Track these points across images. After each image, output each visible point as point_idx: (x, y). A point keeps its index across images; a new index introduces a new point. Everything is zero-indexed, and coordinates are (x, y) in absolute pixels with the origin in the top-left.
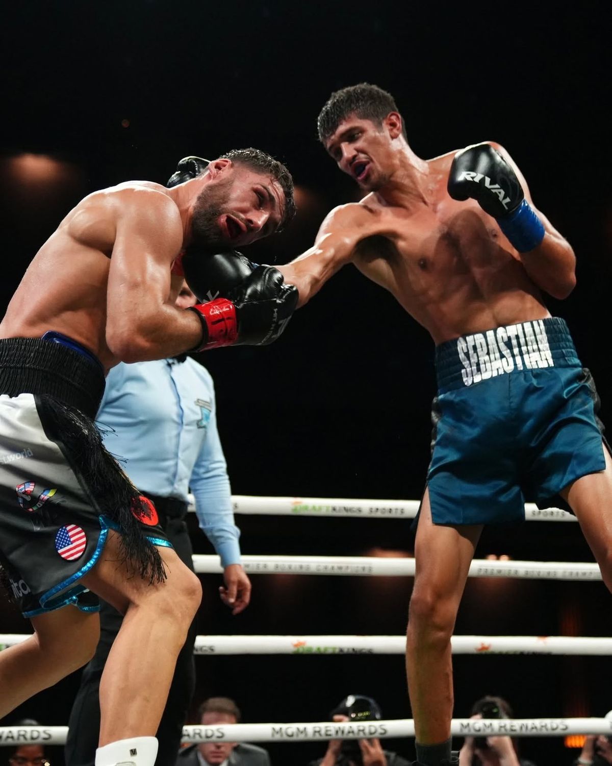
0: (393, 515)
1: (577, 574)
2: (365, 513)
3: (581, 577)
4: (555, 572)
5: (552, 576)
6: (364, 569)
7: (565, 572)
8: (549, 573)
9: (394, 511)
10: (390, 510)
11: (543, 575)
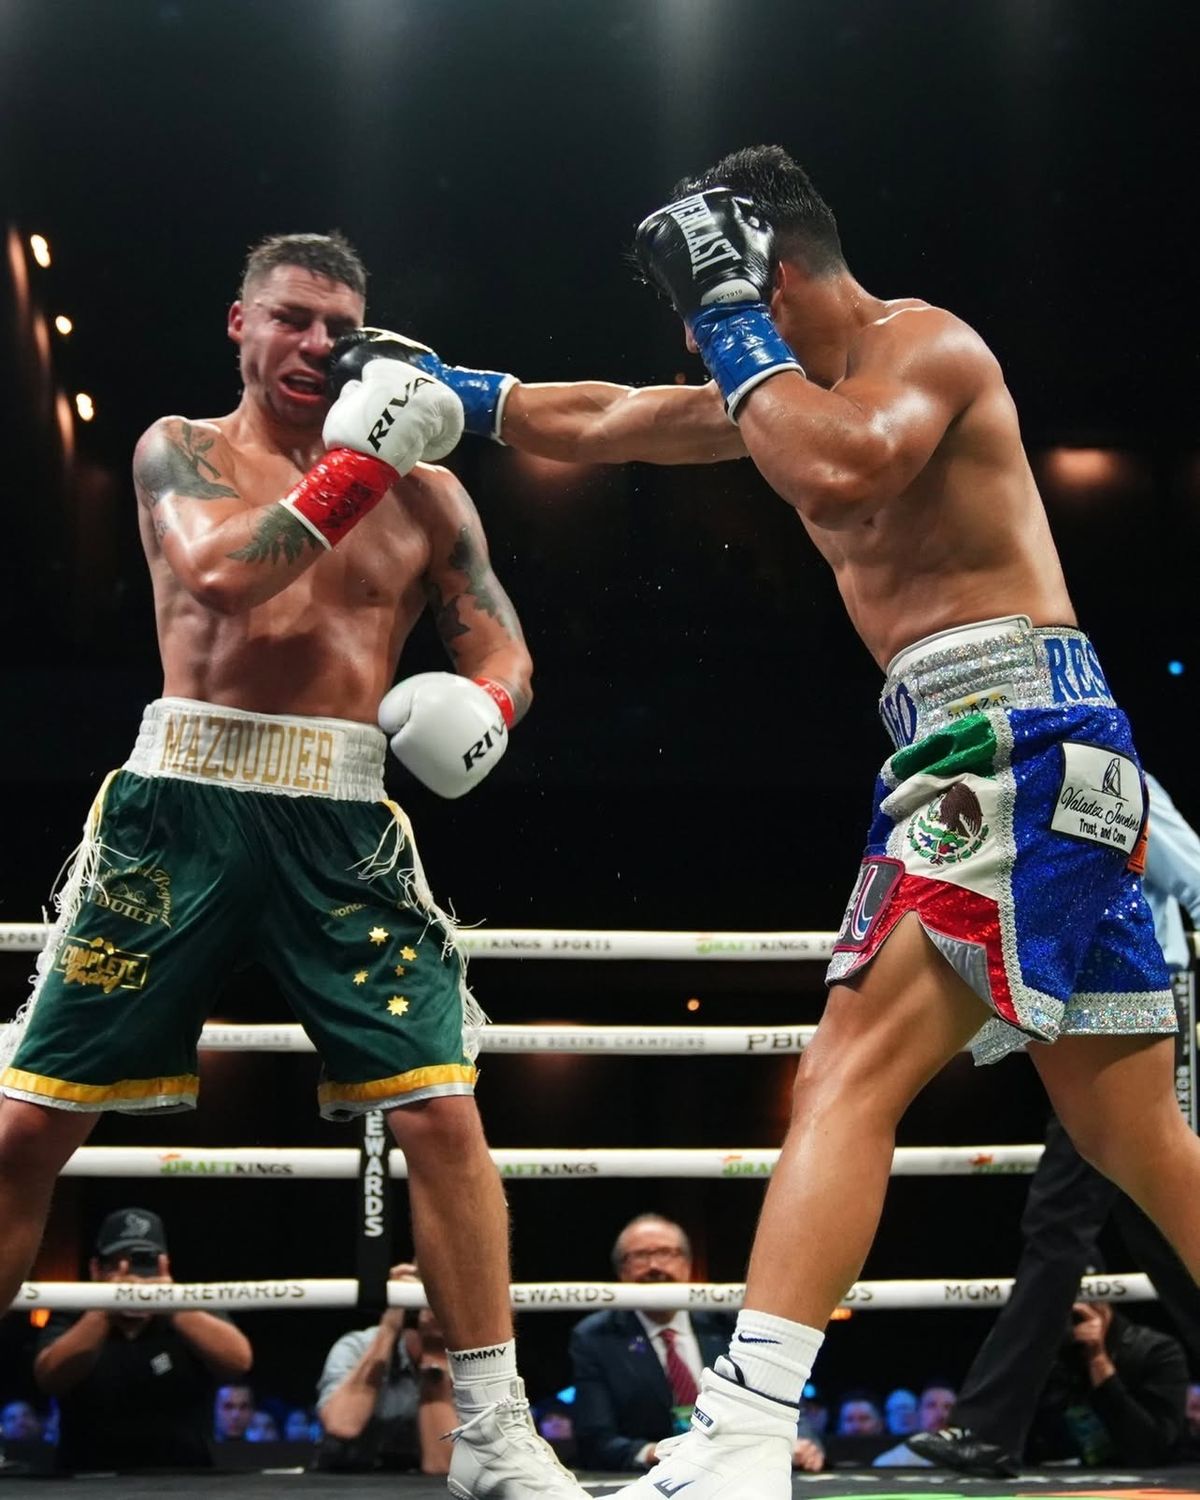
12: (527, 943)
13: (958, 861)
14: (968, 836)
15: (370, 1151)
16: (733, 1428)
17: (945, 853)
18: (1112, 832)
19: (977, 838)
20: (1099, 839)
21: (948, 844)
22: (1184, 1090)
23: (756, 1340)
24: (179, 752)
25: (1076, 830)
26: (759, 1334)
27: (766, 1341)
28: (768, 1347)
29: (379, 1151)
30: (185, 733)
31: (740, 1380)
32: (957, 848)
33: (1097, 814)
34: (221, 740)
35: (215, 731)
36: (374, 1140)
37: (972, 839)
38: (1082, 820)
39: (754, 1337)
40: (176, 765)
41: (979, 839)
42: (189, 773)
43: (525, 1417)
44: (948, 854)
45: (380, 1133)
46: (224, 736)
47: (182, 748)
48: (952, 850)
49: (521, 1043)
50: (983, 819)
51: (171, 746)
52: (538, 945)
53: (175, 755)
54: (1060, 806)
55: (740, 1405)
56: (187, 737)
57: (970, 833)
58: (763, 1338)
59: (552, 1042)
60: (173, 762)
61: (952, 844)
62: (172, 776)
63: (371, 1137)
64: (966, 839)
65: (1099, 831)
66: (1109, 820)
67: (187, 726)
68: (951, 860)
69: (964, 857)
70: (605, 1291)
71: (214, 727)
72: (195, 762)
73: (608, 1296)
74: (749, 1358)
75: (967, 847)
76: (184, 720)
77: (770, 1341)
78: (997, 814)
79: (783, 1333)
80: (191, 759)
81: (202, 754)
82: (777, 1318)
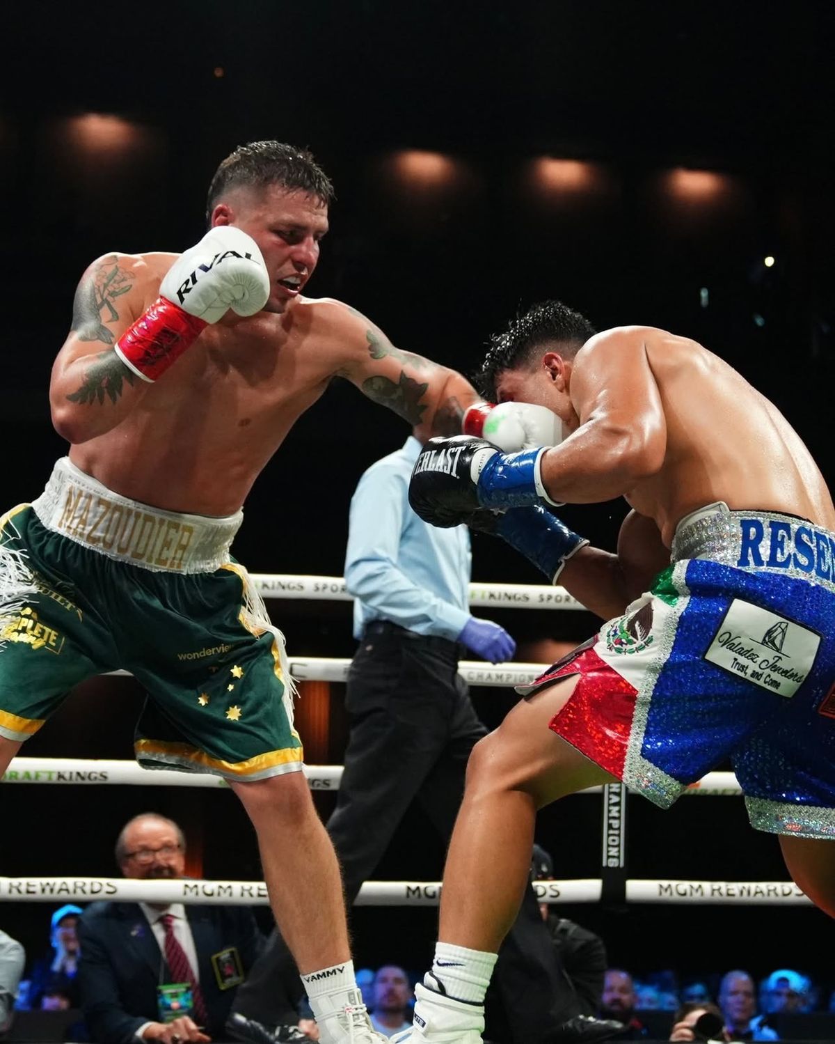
13: (623, 653)
14: (637, 639)
16: (439, 1027)
17: (616, 644)
18: (764, 676)
19: (643, 643)
20: (748, 677)
21: (621, 639)
23: (447, 964)
24: (74, 518)
25: (728, 665)
26: (449, 960)
27: (454, 964)
28: (456, 969)
30: (79, 505)
31: (442, 991)
32: (626, 644)
33: (752, 659)
34: (105, 518)
35: (102, 509)
37: (640, 642)
38: (736, 659)
39: (446, 962)
40: (69, 527)
41: (644, 644)
42: (78, 536)
43: (364, 1018)
44: (619, 646)
46: (108, 516)
47: (76, 515)
48: (622, 644)
50: (651, 631)
51: (69, 511)
53: (70, 519)
54: (716, 643)
55: (443, 1009)
56: (80, 509)
57: (639, 637)
58: (452, 962)
60: (68, 524)
61: (624, 640)
62: (66, 535)
64: (635, 640)
65: (749, 671)
66: (763, 665)
67: (82, 499)
68: (619, 651)
69: (630, 653)
70: (108, 885)
71: (101, 506)
72: (83, 529)
73: (111, 890)
74: (449, 978)
75: (634, 646)
76: (80, 495)
77: (457, 965)
78: (664, 631)
79: (465, 958)
80: (81, 526)
81: (90, 525)
82: (460, 948)
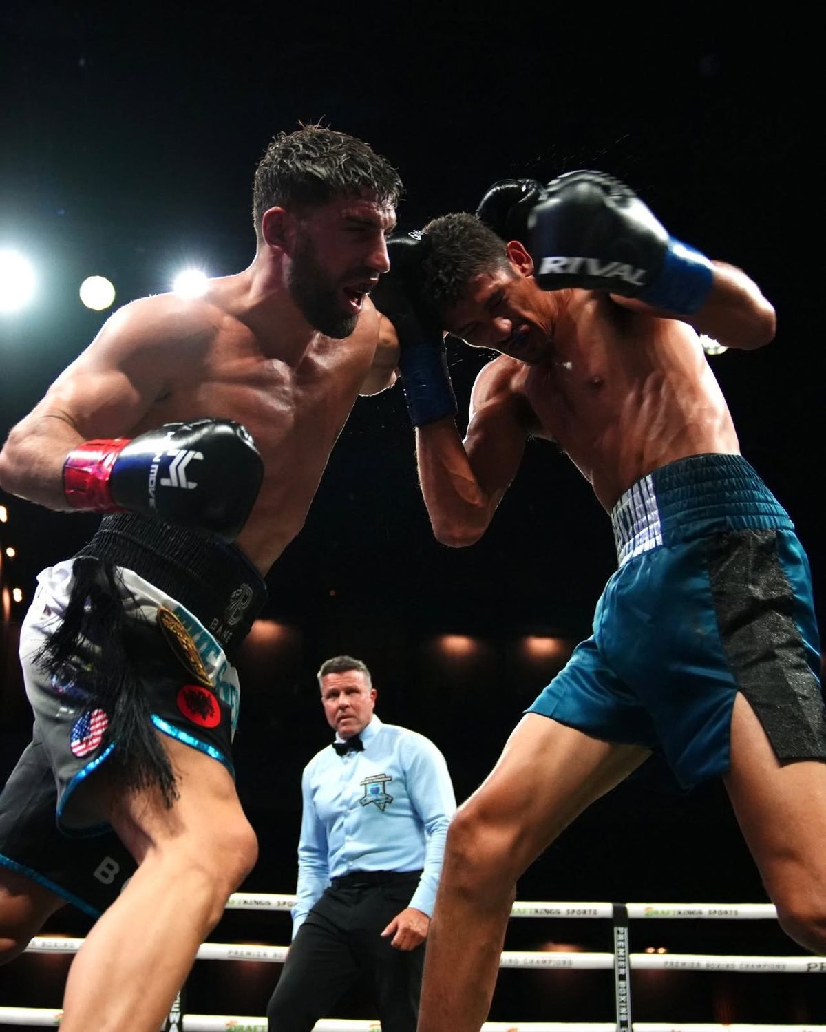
0: (587, 916)
1: (753, 966)
2: (563, 914)
3: (756, 969)
4: (733, 965)
5: (730, 969)
6: (565, 962)
7: (742, 965)
8: (728, 966)
9: (588, 912)
10: (585, 912)
11: (723, 967)
12: (263, 902)
15: (172, 1021)
22: (623, 995)
29: (177, 1020)
36: (175, 1013)
45: (177, 1010)
49: (259, 955)
52: (269, 903)
59: (275, 955)
63: (173, 1012)
